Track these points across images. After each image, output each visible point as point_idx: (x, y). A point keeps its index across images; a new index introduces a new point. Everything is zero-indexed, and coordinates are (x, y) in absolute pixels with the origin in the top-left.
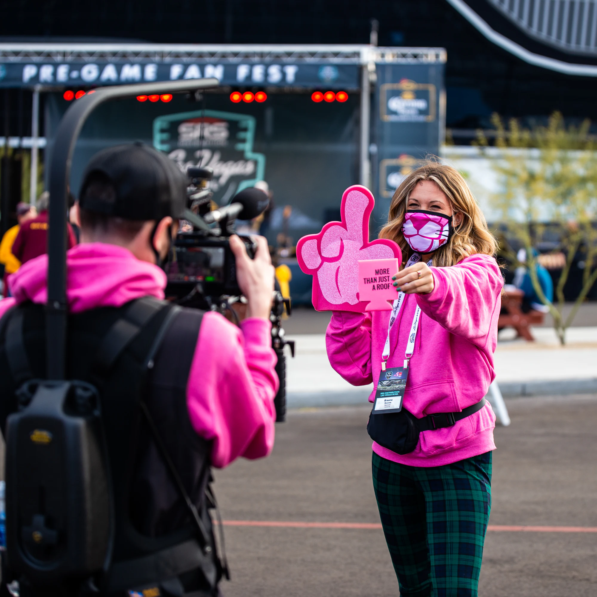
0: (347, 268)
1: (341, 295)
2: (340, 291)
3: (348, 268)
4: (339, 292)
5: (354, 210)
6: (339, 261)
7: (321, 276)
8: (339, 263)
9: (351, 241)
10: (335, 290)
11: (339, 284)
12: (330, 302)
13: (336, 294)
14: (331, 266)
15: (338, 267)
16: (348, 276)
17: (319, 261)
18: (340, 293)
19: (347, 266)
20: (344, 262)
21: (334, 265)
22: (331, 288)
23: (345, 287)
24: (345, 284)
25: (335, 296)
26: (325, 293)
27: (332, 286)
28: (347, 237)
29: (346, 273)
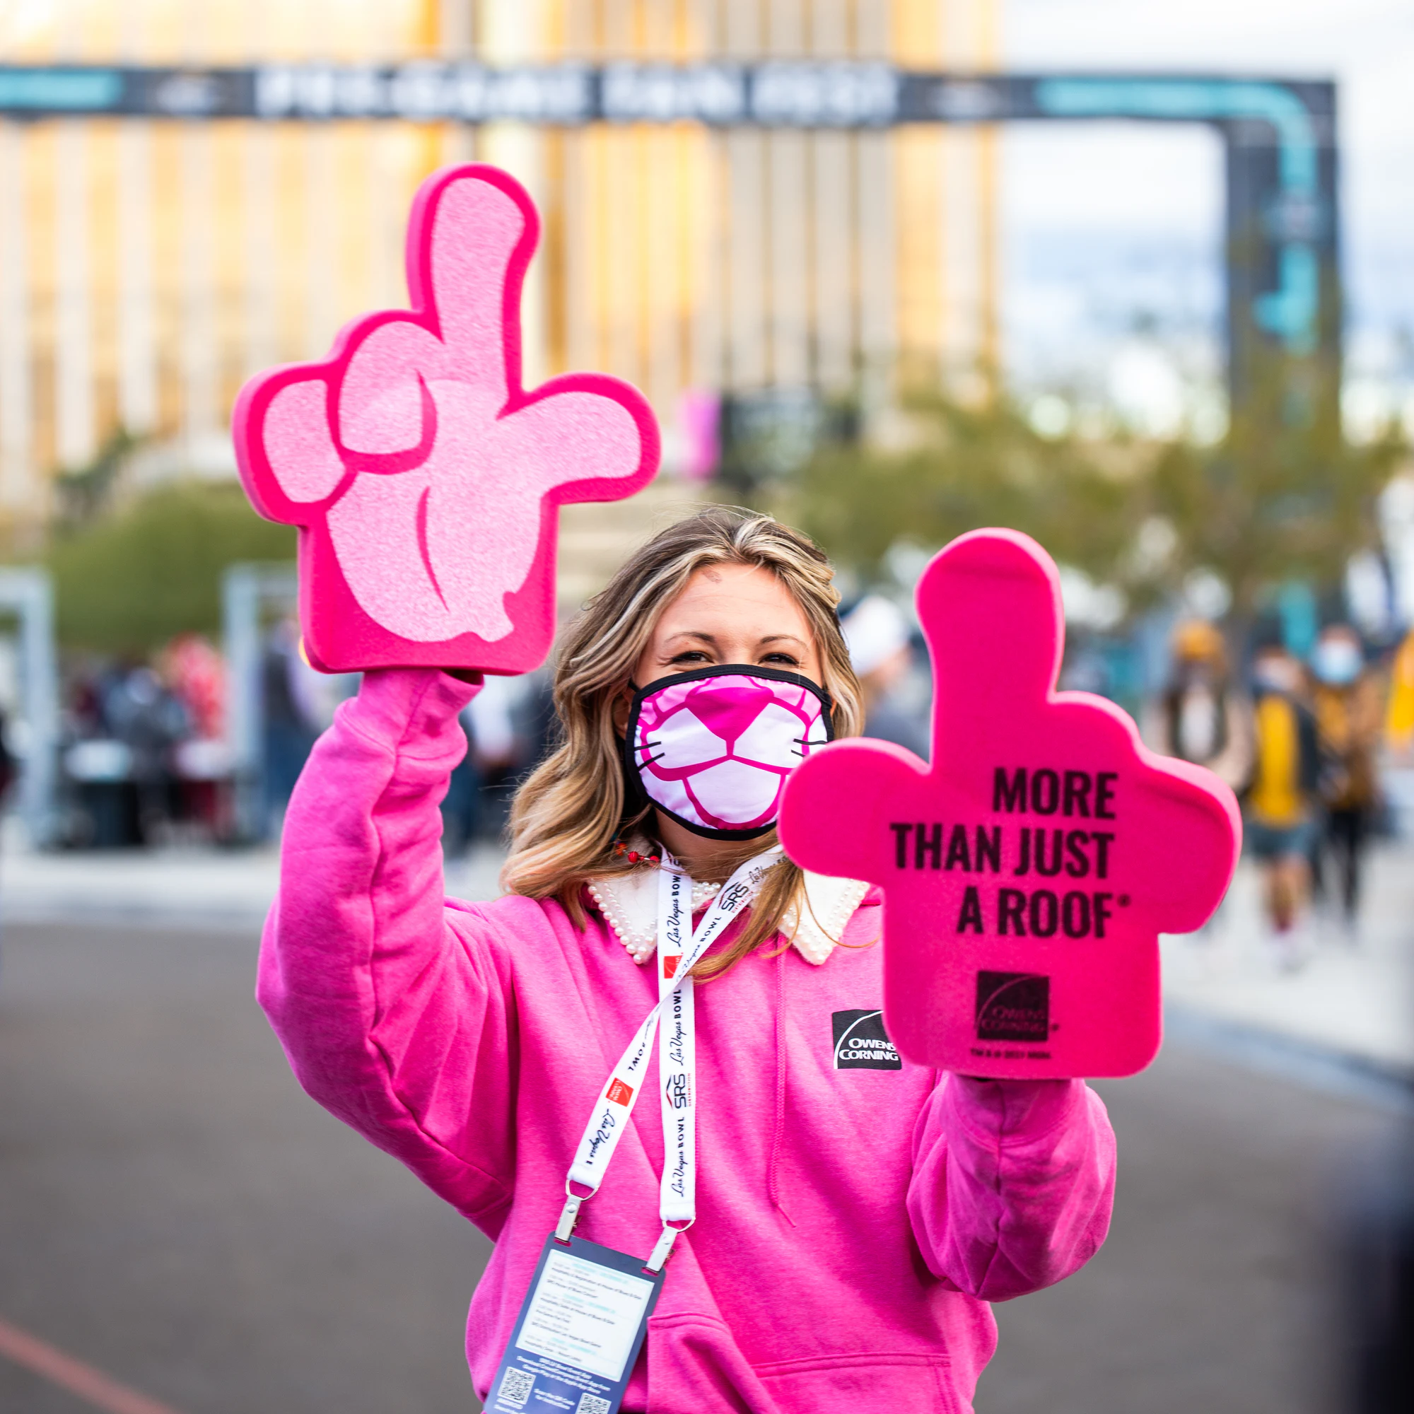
0: (458, 495)
1: (444, 602)
2: (442, 587)
3: (463, 495)
4: (438, 590)
5: (469, 256)
6: (426, 465)
7: (345, 529)
8: (426, 475)
9: (458, 384)
10: (421, 583)
11: (433, 560)
12: (398, 632)
13: (426, 599)
14: (392, 488)
15: (421, 490)
16: (468, 526)
17: (335, 469)
18: (441, 596)
19: (455, 484)
20: (445, 472)
21: (405, 484)
22: (404, 576)
23: (457, 571)
24: (458, 560)
25: (422, 609)
26: (373, 598)
27: (408, 568)
28: (442, 367)
29: (456, 512)
